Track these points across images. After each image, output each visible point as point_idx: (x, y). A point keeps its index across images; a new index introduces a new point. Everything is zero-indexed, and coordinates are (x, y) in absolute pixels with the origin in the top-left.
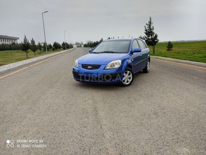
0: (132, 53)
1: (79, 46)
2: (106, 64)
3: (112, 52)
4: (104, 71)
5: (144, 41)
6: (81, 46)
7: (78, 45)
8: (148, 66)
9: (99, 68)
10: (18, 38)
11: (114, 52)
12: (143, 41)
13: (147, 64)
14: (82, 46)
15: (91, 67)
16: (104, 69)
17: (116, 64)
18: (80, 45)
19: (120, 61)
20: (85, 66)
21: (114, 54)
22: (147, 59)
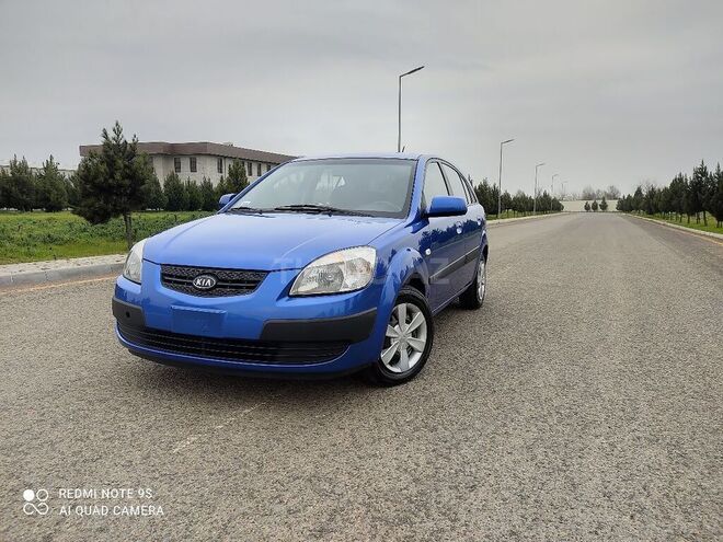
0: (423, 218)
1: (595, 207)
2: (295, 273)
3: (331, 212)
4: (284, 303)
6: (604, 207)
7: (591, 203)
8: (480, 279)
9: (253, 288)
11: (340, 208)
12: (459, 175)
13: (477, 272)
14: (612, 205)
15: (209, 282)
16: (285, 293)
17: (352, 267)
18: (599, 202)
19: (370, 256)
20: (177, 275)
21: (335, 219)
22: (480, 252)
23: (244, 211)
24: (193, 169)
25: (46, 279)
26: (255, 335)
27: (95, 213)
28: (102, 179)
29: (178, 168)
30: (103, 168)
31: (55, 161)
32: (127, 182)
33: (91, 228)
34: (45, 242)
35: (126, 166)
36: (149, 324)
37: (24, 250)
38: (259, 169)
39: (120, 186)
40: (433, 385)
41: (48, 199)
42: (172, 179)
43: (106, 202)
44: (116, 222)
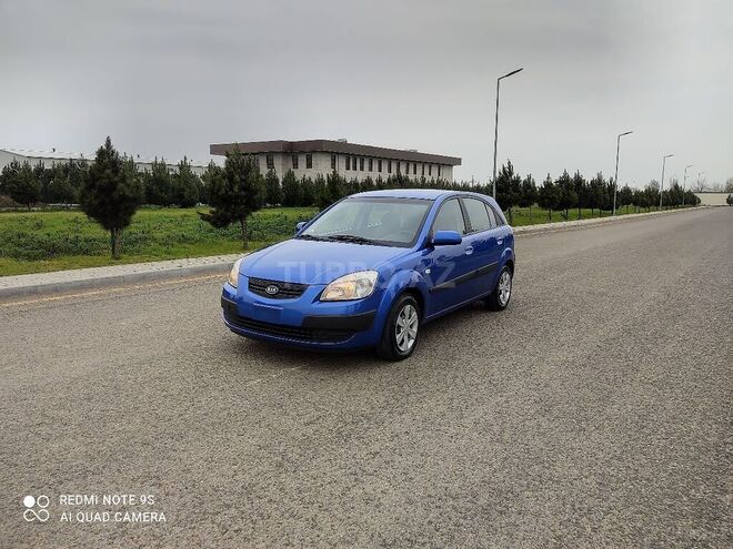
0: (429, 245)
2: (323, 287)
3: (362, 241)
4: (316, 305)
5: (492, 200)
8: (501, 287)
9: (299, 295)
10: (458, 161)
11: (368, 238)
12: (485, 203)
13: (498, 281)
15: (275, 290)
16: (317, 299)
19: (373, 277)
20: (257, 285)
22: (498, 266)
23: (308, 238)
24: (309, 165)
25: (180, 274)
26: (299, 324)
27: (219, 219)
28: (224, 192)
29: (296, 166)
30: (225, 182)
31: (188, 161)
32: (243, 193)
33: (215, 230)
34: (179, 241)
35: (242, 180)
36: (241, 315)
37: (165, 249)
38: (371, 164)
39: (237, 197)
40: (420, 362)
41: (182, 196)
42: (290, 175)
43: (226, 210)
44: (234, 227)
